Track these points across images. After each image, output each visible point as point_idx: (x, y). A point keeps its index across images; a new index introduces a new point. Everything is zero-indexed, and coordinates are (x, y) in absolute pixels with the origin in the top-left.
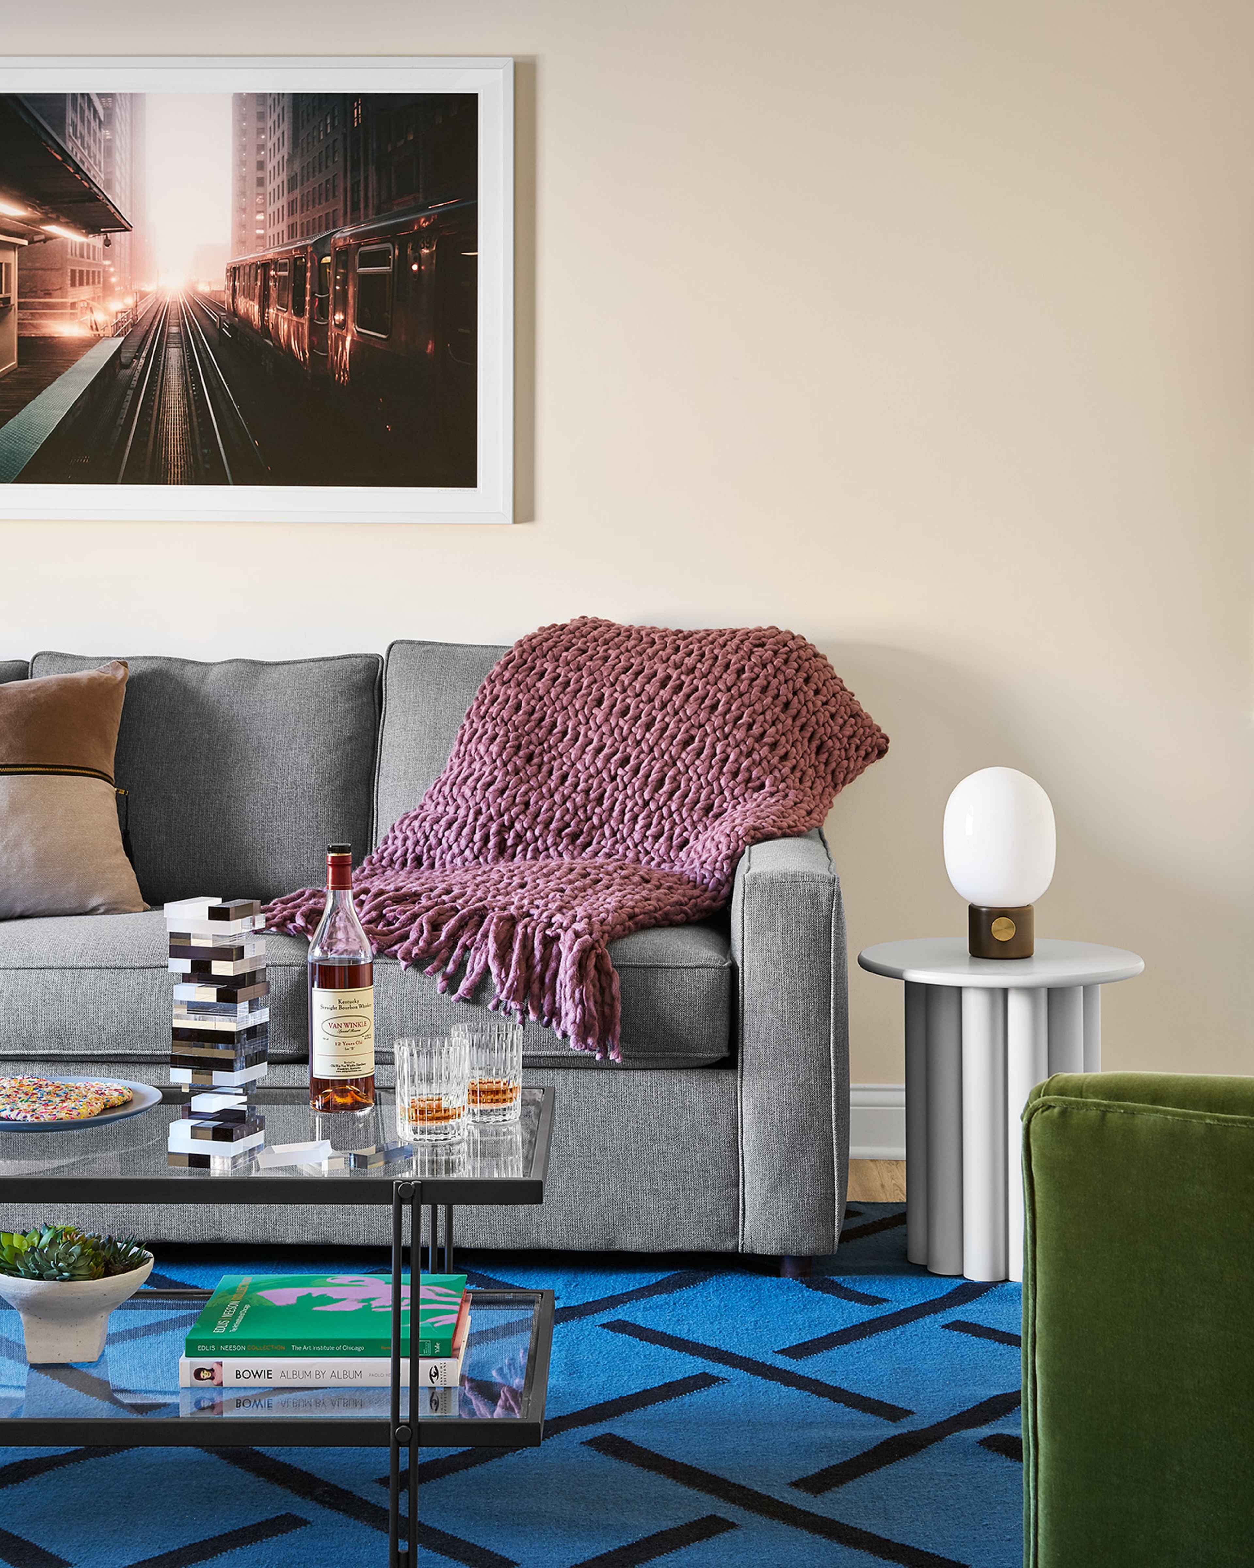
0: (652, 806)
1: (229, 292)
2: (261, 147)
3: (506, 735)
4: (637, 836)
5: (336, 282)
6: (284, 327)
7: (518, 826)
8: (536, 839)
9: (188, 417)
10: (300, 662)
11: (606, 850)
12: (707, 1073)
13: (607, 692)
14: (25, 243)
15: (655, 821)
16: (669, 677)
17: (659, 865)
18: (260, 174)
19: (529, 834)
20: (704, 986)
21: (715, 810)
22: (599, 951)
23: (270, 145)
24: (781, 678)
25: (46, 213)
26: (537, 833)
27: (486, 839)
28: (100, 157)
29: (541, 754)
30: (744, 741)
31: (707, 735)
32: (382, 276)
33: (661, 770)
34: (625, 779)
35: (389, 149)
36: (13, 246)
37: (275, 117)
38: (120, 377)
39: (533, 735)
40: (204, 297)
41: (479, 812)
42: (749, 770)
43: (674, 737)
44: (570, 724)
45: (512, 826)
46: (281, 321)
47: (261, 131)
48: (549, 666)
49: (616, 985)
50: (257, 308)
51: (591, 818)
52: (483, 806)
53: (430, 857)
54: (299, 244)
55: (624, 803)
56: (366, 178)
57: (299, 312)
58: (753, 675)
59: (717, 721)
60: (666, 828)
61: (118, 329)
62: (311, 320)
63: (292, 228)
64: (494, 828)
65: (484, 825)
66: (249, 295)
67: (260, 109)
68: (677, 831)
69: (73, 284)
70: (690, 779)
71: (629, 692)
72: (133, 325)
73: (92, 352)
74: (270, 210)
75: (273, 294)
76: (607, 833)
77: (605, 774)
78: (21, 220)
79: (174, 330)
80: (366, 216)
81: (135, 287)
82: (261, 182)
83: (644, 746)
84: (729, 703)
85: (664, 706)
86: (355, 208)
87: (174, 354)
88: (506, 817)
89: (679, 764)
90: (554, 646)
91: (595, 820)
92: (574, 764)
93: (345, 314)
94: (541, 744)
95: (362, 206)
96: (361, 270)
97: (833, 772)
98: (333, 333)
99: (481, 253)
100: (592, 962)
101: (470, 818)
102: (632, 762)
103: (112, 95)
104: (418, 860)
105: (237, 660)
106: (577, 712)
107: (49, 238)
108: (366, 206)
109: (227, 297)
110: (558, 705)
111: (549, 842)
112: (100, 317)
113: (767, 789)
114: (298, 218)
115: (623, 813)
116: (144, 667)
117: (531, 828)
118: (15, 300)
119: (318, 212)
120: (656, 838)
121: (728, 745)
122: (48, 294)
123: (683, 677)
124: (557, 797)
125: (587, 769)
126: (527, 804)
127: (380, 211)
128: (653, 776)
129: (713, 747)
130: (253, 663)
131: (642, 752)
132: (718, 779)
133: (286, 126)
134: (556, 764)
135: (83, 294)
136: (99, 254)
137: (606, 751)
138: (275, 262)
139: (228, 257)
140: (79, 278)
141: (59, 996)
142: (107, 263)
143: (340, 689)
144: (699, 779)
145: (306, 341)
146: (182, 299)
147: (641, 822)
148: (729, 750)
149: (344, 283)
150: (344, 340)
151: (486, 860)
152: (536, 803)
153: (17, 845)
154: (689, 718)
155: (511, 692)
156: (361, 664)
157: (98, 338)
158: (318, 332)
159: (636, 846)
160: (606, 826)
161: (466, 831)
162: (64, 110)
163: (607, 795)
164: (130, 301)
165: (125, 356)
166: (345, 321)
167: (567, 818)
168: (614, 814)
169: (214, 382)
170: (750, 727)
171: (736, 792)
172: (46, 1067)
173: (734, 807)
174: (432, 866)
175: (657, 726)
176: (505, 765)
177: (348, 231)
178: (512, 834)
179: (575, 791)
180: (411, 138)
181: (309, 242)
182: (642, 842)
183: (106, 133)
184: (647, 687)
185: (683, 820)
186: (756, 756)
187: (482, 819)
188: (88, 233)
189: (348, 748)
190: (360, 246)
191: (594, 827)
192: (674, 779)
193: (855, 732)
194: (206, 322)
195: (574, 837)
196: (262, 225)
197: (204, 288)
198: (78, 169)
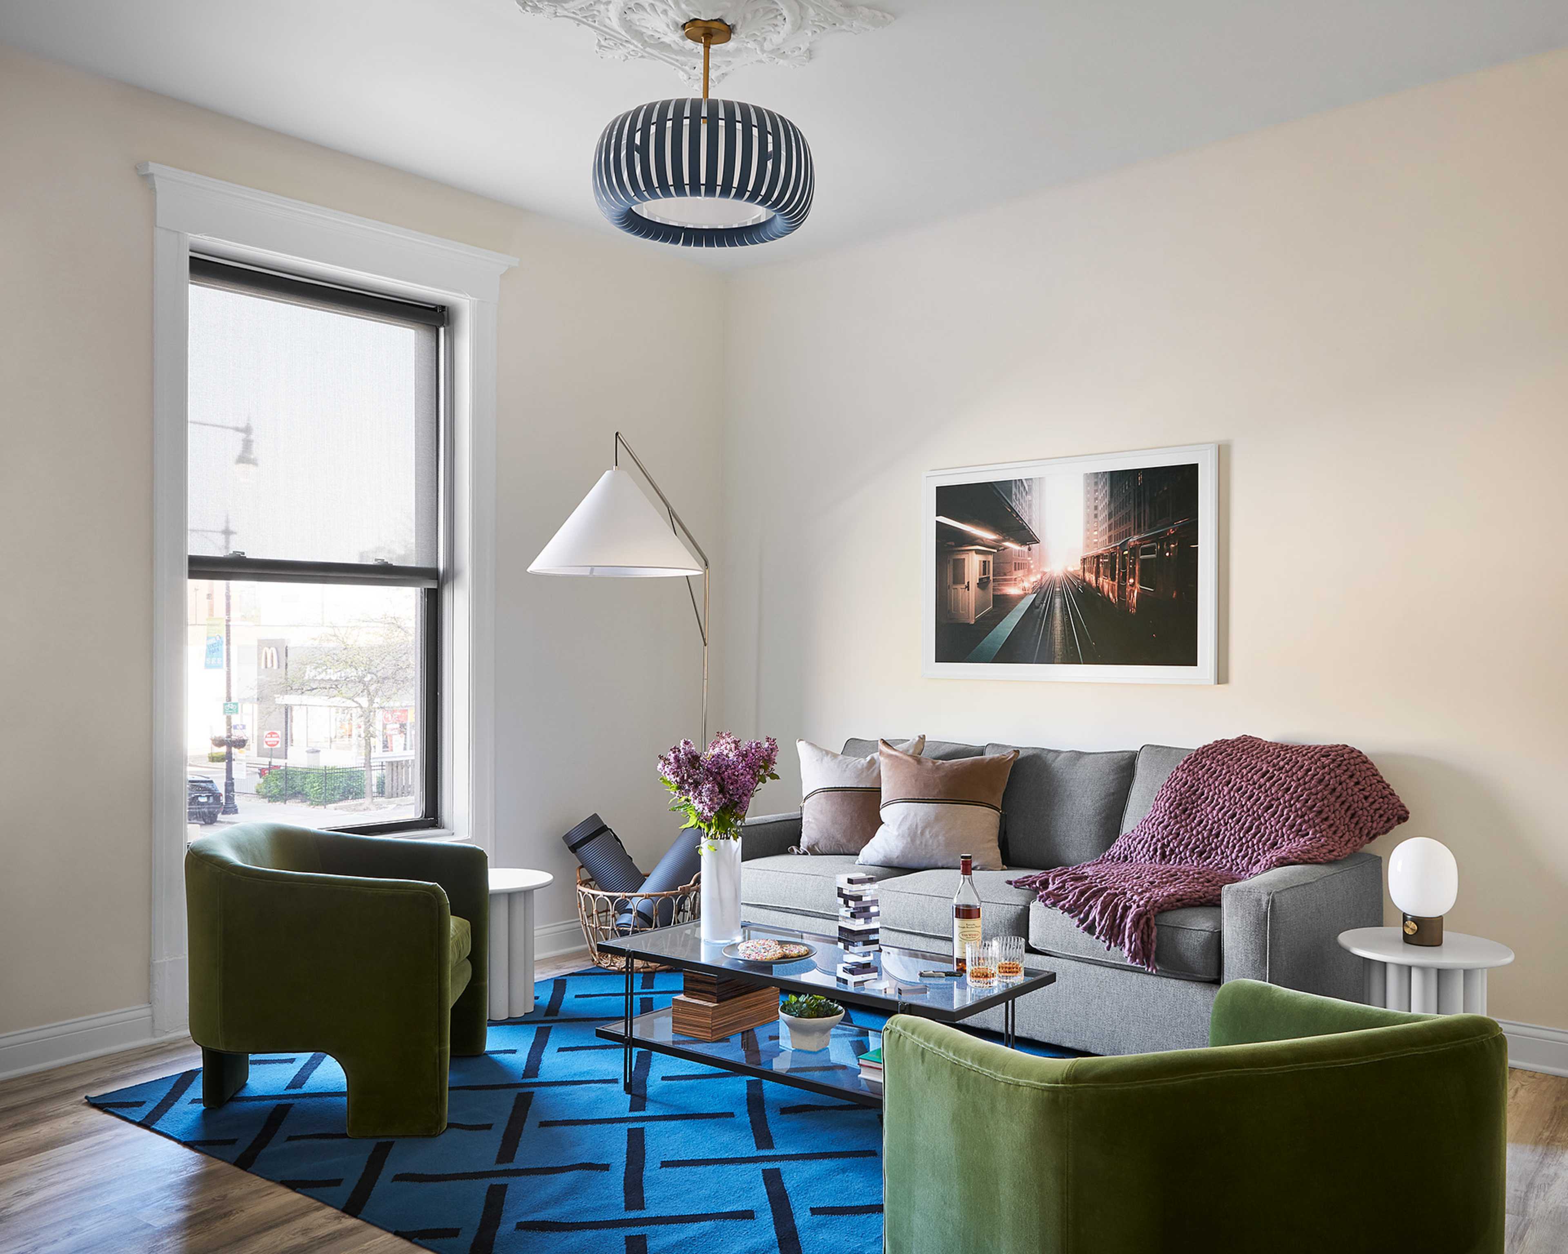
0: (1244, 841)
1: (1082, 570)
2: (1096, 499)
3: (1175, 798)
4: (1234, 856)
5: (1130, 564)
6: (1106, 587)
7: (1171, 845)
8: (1181, 853)
9: (1063, 631)
10: (1098, 753)
11: (1216, 862)
12: (1207, 985)
13: (1233, 777)
14: (996, 551)
15: (1244, 849)
16: (1268, 771)
17: (1240, 872)
18: (1096, 512)
19: (1177, 850)
20: (1201, 940)
21: (1278, 845)
22: (1149, 916)
23: (1100, 498)
24: (1333, 775)
25: (1004, 537)
26: (1181, 849)
27: (1155, 850)
28: (1026, 509)
29: (1192, 809)
30: (1300, 809)
31: (1280, 804)
32: (1152, 559)
33: (1251, 822)
34: (1232, 825)
35: (1155, 495)
36: (991, 553)
37: (1102, 483)
38: (1035, 612)
39: (1189, 799)
40: (1070, 573)
41: (1153, 837)
42: (1300, 824)
43: (1262, 804)
44: (1211, 794)
45: (1169, 845)
46: (1105, 583)
47: (1096, 491)
48: (1208, 763)
49: (1154, 934)
50: (1094, 578)
51: (1211, 844)
52: (1156, 833)
53: (1131, 857)
54: (1113, 546)
55: (1229, 838)
56: (1144, 511)
57: (1113, 579)
58: (1316, 773)
59: (1287, 797)
60: (1250, 853)
61: (1034, 590)
62: (1119, 582)
63: (1110, 537)
64: (1159, 845)
65: (1155, 843)
66: (1091, 572)
67: (1096, 480)
68: (1255, 854)
69: (1015, 570)
70: (1267, 827)
71: (1244, 779)
72: (1040, 588)
73: (1023, 601)
74: (1100, 530)
75: (1102, 571)
76: (1219, 852)
77: (1222, 822)
78: (995, 541)
79: (1058, 589)
80: (1144, 530)
81: (1041, 570)
82: (1096, 516)
83: (1245, 809)
84: (1297, 787)
85: (1260, 787)
86: (1139, 526)
87: (1058, 601)
88: (1166, 840)
89: (1262, 819)
90: (1215, 752)
91: (1213, 845)
92: (1208, 815)
93: (1134, 579)
94: (1193, 803)
95: (1142, 525)
96: (1141, 557)
97: (1361, 829)
98: (1128, 590)
99: (1199, 546)
100: (1143, 921)
101: (1149, 839)
102: (1238, 816)
103: (1031, 479)
104: (1126, 857)
105: (1073, 751)
106: (1216, 787)
107: (1006, 548)
108: (1144, 525)
109: (1081, 573)
110: (1206, 784)
111: (1188, 854)
112: (1026, 585)
113: (1310, 836)
114: (1112, 533)
115: (1228, 842)
116: (1031, 752)
117: (1178, 846)
118: (991, 578)
119: (1122, 529)
120: (1243, 858)
121: (1291, 811)
122: (1005, 575)
123: (1275, 772)
124: (1194, 832)
125: (1214, 818)
126: (1178, 834)
127: (1151, 526)
128: (1247, 824)
129: (1282, 811)
130: (1079, 752)
131: (1243, 811)
132: (1282, 829)
133: (1107, 488)
134: (1198, 814)
135: (1019, 574)
136: (1026, 555)
137: (1225, 809)
138: (1102, 555)
139: (1082, 554)
140: (1018, 567)
141: (923, 907)
142: (1029, 559)
143: (1113, 768)
144: (1271, 828)
145: (1116, 593)
146: (1062, 575)
147: (1237, 849)
148: (1290, 814)
149: (1134, 564)
150: (1134, 591)
151: (1155, 861)
152: (1183, 834)
153: (937, 836)
154: (1272, 794)
155: (1185, 776)
156: (1127, 755)
157: (1026, 594)
158: (1122, 588)
159: (1232, 860)
160: (1219, 849)
161: (1147, 845)
162: (1011, 488)
163: (1222, 833)
164: (1039, 577)
165: (1037, 603)
166: (1134, 583)
167: (1198, 843)
168: (1224, 843)
169: (1075, 614)
170: (1307, 801)
171: (1291, 837)
172: (922, 938)
173: (1288, 845)
174: (1131, 861)
175: (1255, 797)
176: (1171, 813)
177: (1136, 538)
178: (1169, 849)
179: (1204, 829)
180: (1166, 489)
181: (1118, 544)
182: (1236, 859)
183: (1029, 497)
184: (1254, 777)
185: (1259, 849)
186: (1306, 818)
187: (1154, 840)
188: (1021, 546)
189: (1112, 798)
190: (1141, 545)
191: (1212, 849)
192: (1258, 827)
193: (1381, 807)
194: (1072, 586)
195: (1201, 854)
196: (1096, 537)
197: (1071, 569)
198: (1018, 515)
